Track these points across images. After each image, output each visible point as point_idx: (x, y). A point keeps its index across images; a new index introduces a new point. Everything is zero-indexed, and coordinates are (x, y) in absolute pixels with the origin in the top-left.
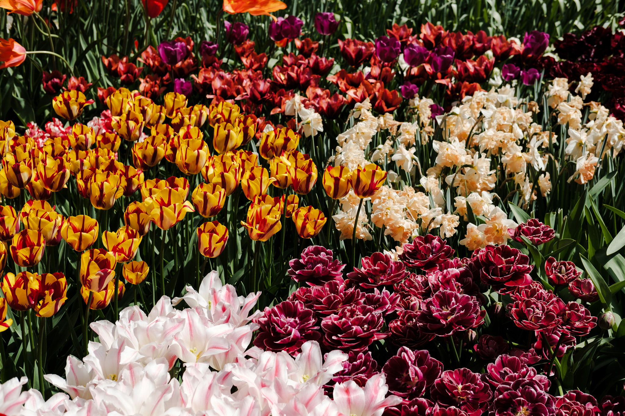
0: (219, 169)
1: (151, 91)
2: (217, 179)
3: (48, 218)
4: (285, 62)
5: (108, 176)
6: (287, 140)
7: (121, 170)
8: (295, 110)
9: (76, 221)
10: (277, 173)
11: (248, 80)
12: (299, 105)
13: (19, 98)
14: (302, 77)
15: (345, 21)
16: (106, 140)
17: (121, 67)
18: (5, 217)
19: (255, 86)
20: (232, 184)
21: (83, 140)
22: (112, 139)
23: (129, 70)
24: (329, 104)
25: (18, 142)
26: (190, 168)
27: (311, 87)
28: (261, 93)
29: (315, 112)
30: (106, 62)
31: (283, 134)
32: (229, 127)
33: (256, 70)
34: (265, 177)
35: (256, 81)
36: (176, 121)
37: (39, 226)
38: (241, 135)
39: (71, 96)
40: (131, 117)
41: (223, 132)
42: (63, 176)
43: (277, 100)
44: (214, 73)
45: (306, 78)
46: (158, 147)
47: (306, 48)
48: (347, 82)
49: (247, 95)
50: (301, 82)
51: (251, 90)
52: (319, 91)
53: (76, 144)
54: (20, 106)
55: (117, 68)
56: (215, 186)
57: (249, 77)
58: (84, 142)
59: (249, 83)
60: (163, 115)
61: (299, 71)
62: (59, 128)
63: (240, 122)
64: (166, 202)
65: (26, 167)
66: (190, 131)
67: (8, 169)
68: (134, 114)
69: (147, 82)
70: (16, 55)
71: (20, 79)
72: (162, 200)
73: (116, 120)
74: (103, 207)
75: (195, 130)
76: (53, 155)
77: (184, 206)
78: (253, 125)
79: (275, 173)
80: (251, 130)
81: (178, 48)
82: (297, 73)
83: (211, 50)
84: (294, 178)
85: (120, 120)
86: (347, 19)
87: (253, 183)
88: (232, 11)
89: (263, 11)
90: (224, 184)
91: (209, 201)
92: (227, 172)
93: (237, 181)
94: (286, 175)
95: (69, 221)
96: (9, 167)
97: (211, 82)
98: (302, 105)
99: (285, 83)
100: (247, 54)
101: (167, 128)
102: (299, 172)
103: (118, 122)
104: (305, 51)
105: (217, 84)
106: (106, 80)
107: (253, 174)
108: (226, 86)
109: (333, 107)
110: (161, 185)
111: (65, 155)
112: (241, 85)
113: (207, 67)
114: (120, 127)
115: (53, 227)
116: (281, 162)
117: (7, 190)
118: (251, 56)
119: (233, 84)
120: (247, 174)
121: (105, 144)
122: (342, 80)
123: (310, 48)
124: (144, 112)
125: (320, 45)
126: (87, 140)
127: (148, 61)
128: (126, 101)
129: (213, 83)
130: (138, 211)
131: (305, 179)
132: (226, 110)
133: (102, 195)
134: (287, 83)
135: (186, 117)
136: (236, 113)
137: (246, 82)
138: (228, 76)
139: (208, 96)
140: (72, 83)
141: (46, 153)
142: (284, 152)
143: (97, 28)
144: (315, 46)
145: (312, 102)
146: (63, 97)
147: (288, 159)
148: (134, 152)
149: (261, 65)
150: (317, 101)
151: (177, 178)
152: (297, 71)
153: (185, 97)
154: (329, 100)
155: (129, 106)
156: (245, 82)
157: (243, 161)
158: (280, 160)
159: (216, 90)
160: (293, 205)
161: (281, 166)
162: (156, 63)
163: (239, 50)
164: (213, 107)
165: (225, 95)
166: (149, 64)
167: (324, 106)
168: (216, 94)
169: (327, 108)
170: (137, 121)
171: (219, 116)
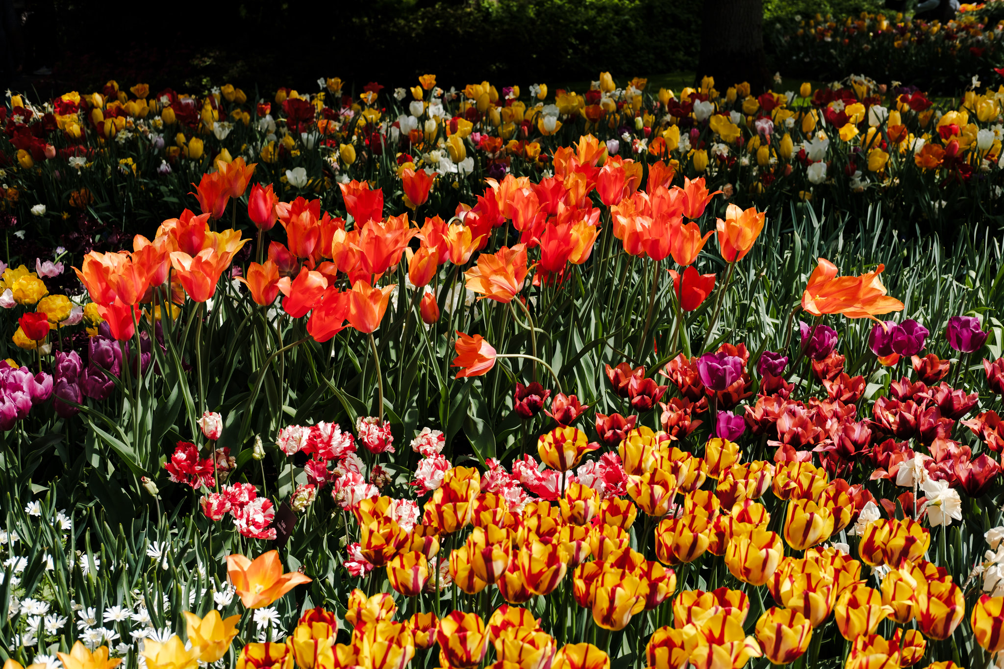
0: (800, 584)
1: (678, 425)
2: (797, 602)
3: (532, 642)
4: (893, 392)
5: (623, 576)
6: (911, 541)
7: (641, 568)
8: (914, 479)
9: (575, 652)
10: (894, 599)
11: (835, 420)
12: (922, 471)
13: (475, 418)
14: (922, 420)
15: (991, 325)
16: (614, 510)
17: (634, 384)
18: (469, 633)
19: (847, 431)
20: (821, 611)
21: (581, 509)
22: (623, 508)
23: (645, 389)
24: (971, 474)
25: (484, 503)
26: (751, 576)
27: (940, 439)
28: (855, 443)
29: (950, 487)
30: (611, 373)
31: (903, 530)
32: (811, 506)
33: (846, 402)
34: (876, 606)
35: (848, 424)
36: (724, 487)
37: (520, 655)
38: (831, 521)
39: (566, 436)
40: (656, 479)
41: (802, 516)
42: (556, 573)
43: (881, 457)
44: (780, 404)
45: (930, 423)
46: (700, 535)
47: (929, 369)
48: (999, 433)
49: (833, 444)
50: (922, 428)
51: (840, 438)
52: (952, 448)
53: (570, 514)
54: (477, 429)
55: (628, 384)
56: (794, 612)
57: (835, 414)
58: (582, 512)
59: (836, 426)
60: (703, 474)
61: (919, 410)
62: (534, 472)
63: (828, 499)
64: (717, 634)
65: (503, 554)
66: (748, 508)
67: (474, 554)
68: (662, 474)
69: (671, 409)
70: (482, 359)
71: (478, 387)
72: (711, 631)
73: (633, 481)
74: (612, 625)
75: (757, 508)
76: (538, 532)
77: (747, 646)
78: (850, 505)
79: (891, 597)
80: (846, 514)
81: (729, 366)
82: (915, 415)
83: (776, 366)
84: (924, 611)
85: (641, 482)
86: (995, 321)
87: (855, 614)
88: (817, 312)
89: (866, 313)
90: (808, 611)
91: (784, 639)
92: (814, 591)
93: (829, 608)
94: (909, 603)
95: (564, 651)
96: (477, 551)
97: (776, 419)
98: (926, 472)
99: (894, 427)
100: (832, 374)
101: (710, 497)
102: (935, 603)
103: (637, 485)
104: (926, 375)
105: (785, 424)
106: (606, 399)
107: (854, 597)
108: (800, 429)
109: (978, 478)
110: (705, 600)
111: (557, 534)
112: (823, 427)
113: (769, 394)
114: (639, 493)
115: (539, 659)
116: (901, 580)
117: (467, 582)
118: (838, 378)
119: (810, 425)
120: (846, 596)
121: (613, 516)
122: (990, 430)
123: (935, 371)
124: (675, 470)
125: (952, 365)
126: (586, 510)
127: (674, 376)
128: (648, 450)
129: (779, 421)
130: (668, 643)
131: (944, 615)
132: (806, 476)
133: (612, 608)
134: (898, 428)
135: (741, 482)
136: (821, 482)
137: (832, 424)
138: (802, 412)
139: (770, 443)
140: (558, 403)
141: (529, 530)
142: (905, 560)
143: (599, 317)
144: (942, 367)
145: (941, 465)
146: (554, 435)
147: (911, 573)
148: (659, 535)
149: (855, 394)
150: (949, 464)
151: (729, 591)
152: (916, 410)
153: (738, 447)
154: (971, 466)
155: (654, 459)
156: (829, 423)
157: (837, 572)
158: (898, 575)
159: (783, 434)
160: (913, 648)
161: (901, 586)
162: (687, 379)
163: (820, 367)
164: (781, 467)
165: (796, 443)
166: (677, 380)
167: (963, 475)
168: (782, 440)
169: (968, 478)
170: (665, 485)
171: (793, 485)
